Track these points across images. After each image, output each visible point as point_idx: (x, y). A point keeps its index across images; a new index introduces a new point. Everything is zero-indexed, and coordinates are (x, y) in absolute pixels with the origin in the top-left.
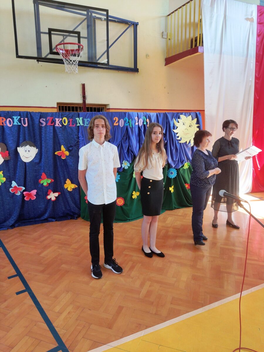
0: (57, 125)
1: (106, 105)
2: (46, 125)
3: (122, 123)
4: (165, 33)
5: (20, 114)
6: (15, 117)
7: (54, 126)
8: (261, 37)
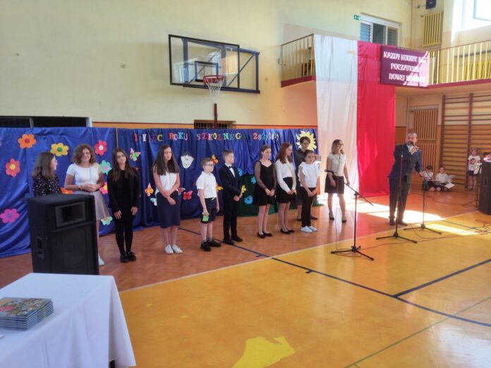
0: (209, 139)
1: (231, 122)
2: (201, 139)
3: (260, 137)
4: (281, 60)
5: (182, 130)
6: (179, 133)
7: (207, 140)
8: (361, 66)
